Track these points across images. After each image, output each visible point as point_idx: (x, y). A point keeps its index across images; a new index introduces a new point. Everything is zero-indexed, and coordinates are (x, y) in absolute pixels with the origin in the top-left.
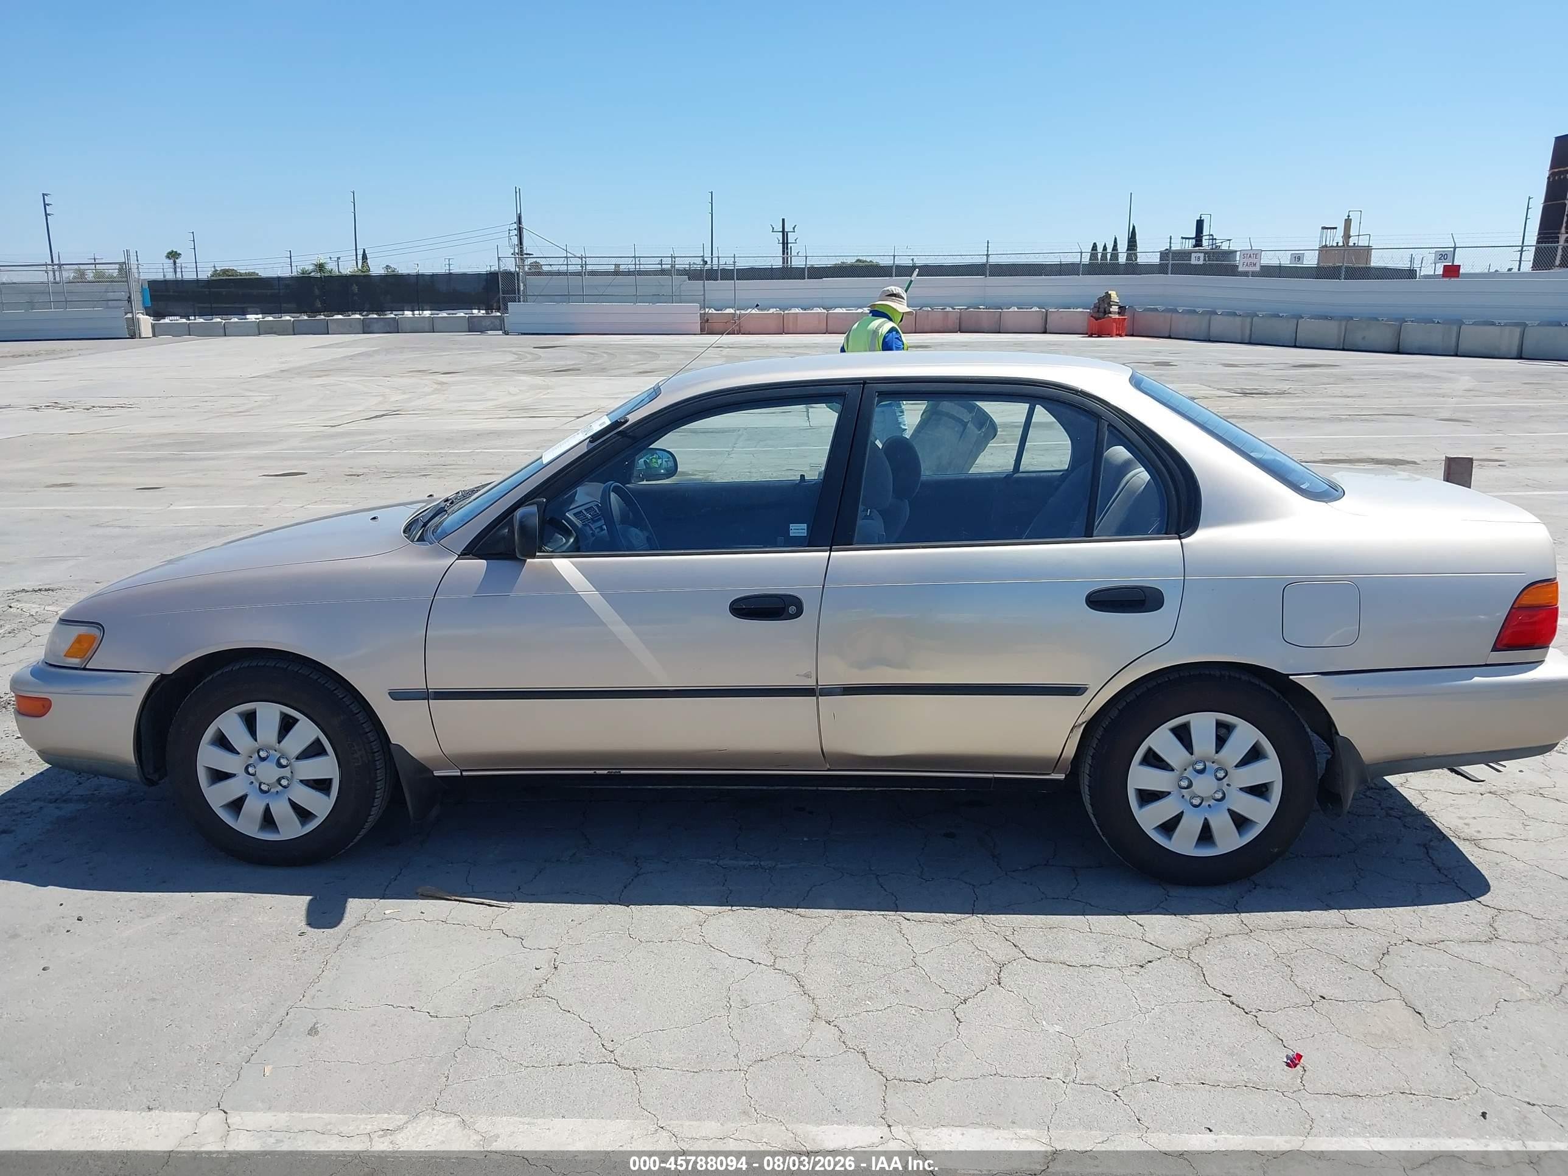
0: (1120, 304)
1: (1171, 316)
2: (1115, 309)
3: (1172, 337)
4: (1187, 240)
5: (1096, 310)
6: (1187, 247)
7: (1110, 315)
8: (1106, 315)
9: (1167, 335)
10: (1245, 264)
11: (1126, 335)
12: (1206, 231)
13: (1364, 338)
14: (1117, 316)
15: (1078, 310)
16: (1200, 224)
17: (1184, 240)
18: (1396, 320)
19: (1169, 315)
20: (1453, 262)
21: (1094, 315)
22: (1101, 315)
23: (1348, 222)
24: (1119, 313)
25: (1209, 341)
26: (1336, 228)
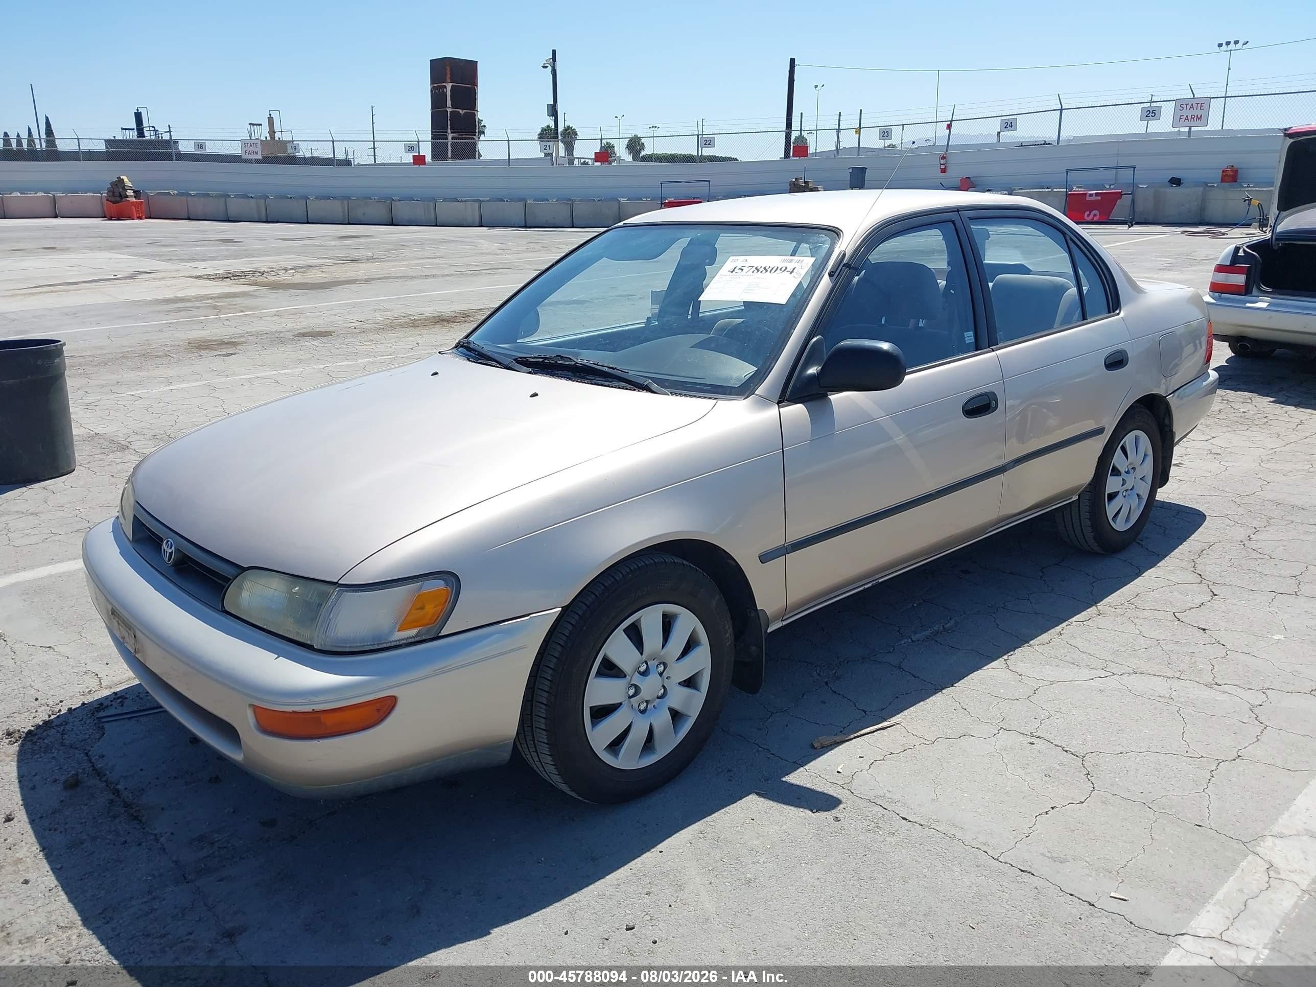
0: (133, 188)
1: (187, 200)
2: (130, 193)
3: (191, 218)
4: (127, 131)
5: (111, 194)
6: (131, 137)
7: (127, 199)
8: (124, 199)
9: (186, 217)
10: (248, 152)
11: (146, 218)
12: (145, 124)
13: (364, 214)
14: (134, 200)
15: (88, 194)
16: (138, 116)
17: (124, 131)
18: (386, 198)
19: (184, 198)
20: (419, 153)
21: (110, 199)
22: (118, 199)
23: (271, 120)
24: (135, 197)
25: (228, 220)
26: (261, 125)
